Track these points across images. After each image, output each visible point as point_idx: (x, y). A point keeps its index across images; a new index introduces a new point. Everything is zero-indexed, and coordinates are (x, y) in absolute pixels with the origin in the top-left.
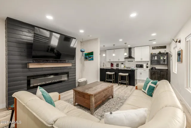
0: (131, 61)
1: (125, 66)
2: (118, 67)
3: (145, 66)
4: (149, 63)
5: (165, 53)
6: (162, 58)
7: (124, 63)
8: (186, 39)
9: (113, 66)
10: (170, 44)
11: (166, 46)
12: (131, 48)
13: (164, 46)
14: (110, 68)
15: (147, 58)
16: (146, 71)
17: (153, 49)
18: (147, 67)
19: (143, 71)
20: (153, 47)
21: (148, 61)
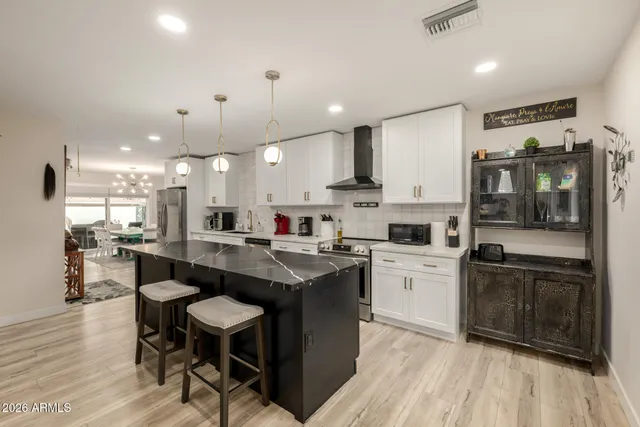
0: (368, 205)
2: (311, 233)
3: (438, 231)
4: (464, 219)
5: (569, 148)
6: (544, 184)
7: (336, 215)
10: (603, 81)
11: (573, 101)
13: (562, 103)
15: (451, 187)
17: (487, 126)
18: (454, 242)
19: (420, 267)
20: (486, 116)
21: (456, 205)
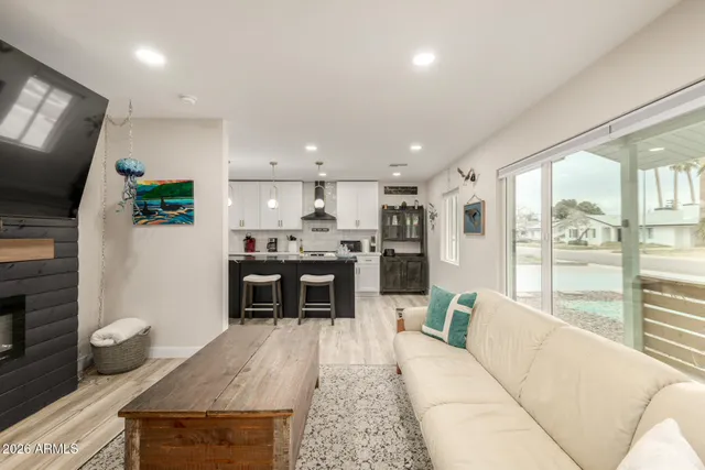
0: (322, 230)
1: (301, 249)
2: (275, 251)
3: (366, 244)
4: (378, 236)
5: (416, 208)
6: (408, 222)
7: (299, 237)
8: (498, 174)
9: (253, 251)
10: (428, 182)
11: (416, 188)
12: (322, 183)
13: (412, 188)
14: (242, 258)
15: (373, 223)
16: (373, 262)
17: (386, 192)
18: (373, 249)
19: (365, 262)
20: (385, 187)
21: (375, 231)
